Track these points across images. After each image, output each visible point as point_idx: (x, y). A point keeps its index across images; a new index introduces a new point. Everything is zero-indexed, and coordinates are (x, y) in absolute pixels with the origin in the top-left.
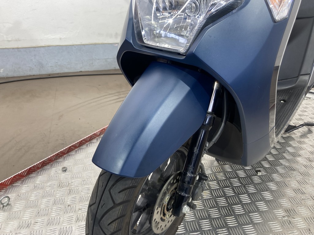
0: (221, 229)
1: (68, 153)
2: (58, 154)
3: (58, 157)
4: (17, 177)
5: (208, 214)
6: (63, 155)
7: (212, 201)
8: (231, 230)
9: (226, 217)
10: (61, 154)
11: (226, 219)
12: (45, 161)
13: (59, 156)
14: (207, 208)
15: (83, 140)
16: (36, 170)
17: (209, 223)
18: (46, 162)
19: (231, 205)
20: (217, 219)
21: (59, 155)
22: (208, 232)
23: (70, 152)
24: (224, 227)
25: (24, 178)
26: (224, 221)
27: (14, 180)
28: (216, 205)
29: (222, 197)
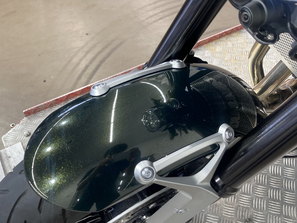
0: (274, 201)
5: (267, 181)
7: (279, 168)
8: (285, 206)
9: (286, 191)
11: (285, 193)
14: (269, 175)
17: (264, 191)
22: (260, 200)
24: (278, 201)
26: (282, 194)
28: (281, 175)
29: (292, 168)
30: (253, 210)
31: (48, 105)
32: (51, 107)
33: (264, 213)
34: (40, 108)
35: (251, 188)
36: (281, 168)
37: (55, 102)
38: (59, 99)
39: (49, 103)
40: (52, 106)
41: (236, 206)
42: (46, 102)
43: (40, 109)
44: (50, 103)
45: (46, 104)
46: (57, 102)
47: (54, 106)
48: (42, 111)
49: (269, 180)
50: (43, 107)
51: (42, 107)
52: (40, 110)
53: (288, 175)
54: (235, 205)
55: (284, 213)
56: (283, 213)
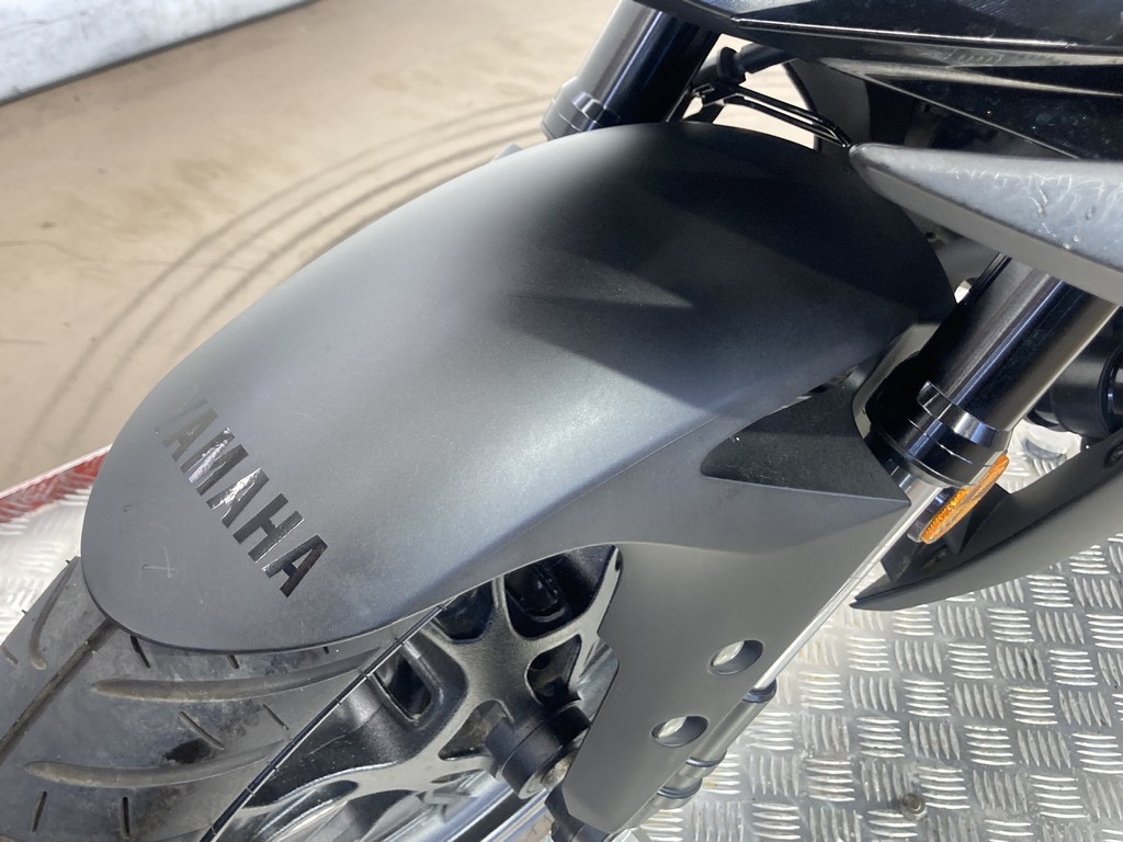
0: (983, 724)
5: (943, 663)
7: (973, 613)
8: (1025, 736)
9: (1016, 686)
11: (1013, 692)
14: (944, 639)
19: (1045, 644)
20: (975, 687)
22: (932, 729)
24: (997, 721)
26: (1003, 698)
28: (985, 633)
29: (1016, 608)
30: (915, 763)
31: (45, 489)
32: (58, 498)
33: (957, 768)
34: (12, 503)
35: (891, 691)
36: (977, 612)
37: (75, 478)
38: (90, 463)
39: (48, 482)
40: (59, 495)
41: (852, 760)
42: (38, 480)
43: (11, 507)
44: (55, 481)
45: (38, 485)
46: (81, 476)
47: (67, 496)
48: (18, 516)
49: (947, 656)
50: (24, 499)
51: (19, 501)
52: (13, 516)
53: (1006, 633)
54: (849, 758)
55: (1027, 761)
56: (1024, 761)
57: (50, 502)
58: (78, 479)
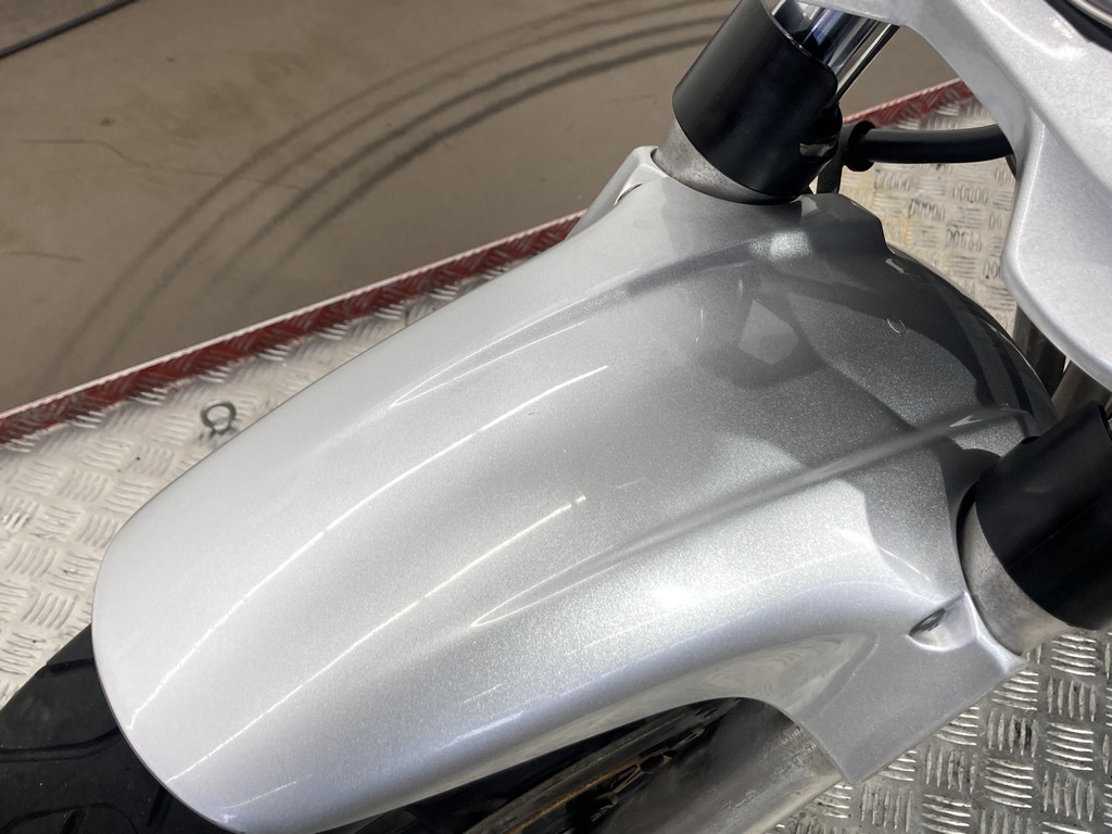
1: (483, 272)
2: (438, 271)
3: (438, 284)
4: (278, 332)
6: (462, 278)
10: (450, 273)
12: (384, 289)
13: (442, 277)
15: (549, 230)
16: (350, 319)
18: (387, 293)
21: (442, 274)
23: (492, 268)
25: (302, 340)
27: (266, 338)
31: (54, 412)
32: (69, 418)
34: (21, 420)
37: (86, 400)
38: (103, 386)
39: (58, 402)
40: (71, 415)
42: (48, 400)
43: (22, 424)
44: (66, 402)
45: (49, 405)
46: (93, 398)
57: (62, 422)
58: (90, 401)
